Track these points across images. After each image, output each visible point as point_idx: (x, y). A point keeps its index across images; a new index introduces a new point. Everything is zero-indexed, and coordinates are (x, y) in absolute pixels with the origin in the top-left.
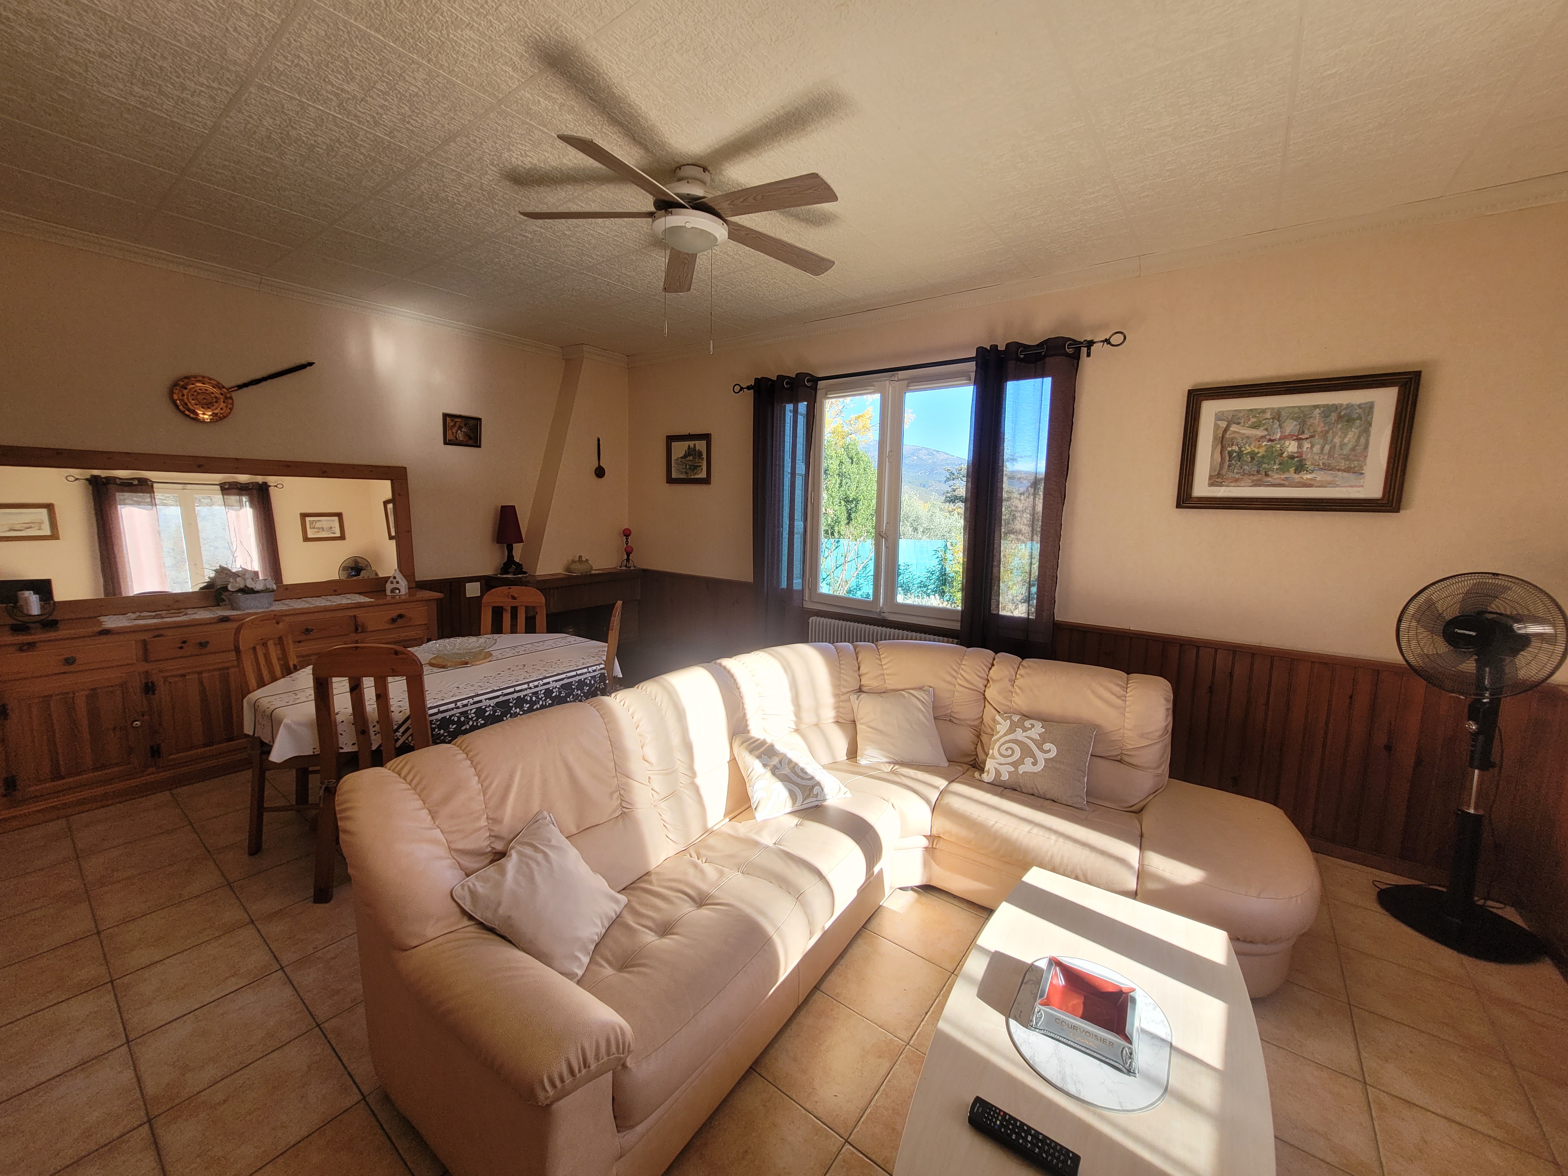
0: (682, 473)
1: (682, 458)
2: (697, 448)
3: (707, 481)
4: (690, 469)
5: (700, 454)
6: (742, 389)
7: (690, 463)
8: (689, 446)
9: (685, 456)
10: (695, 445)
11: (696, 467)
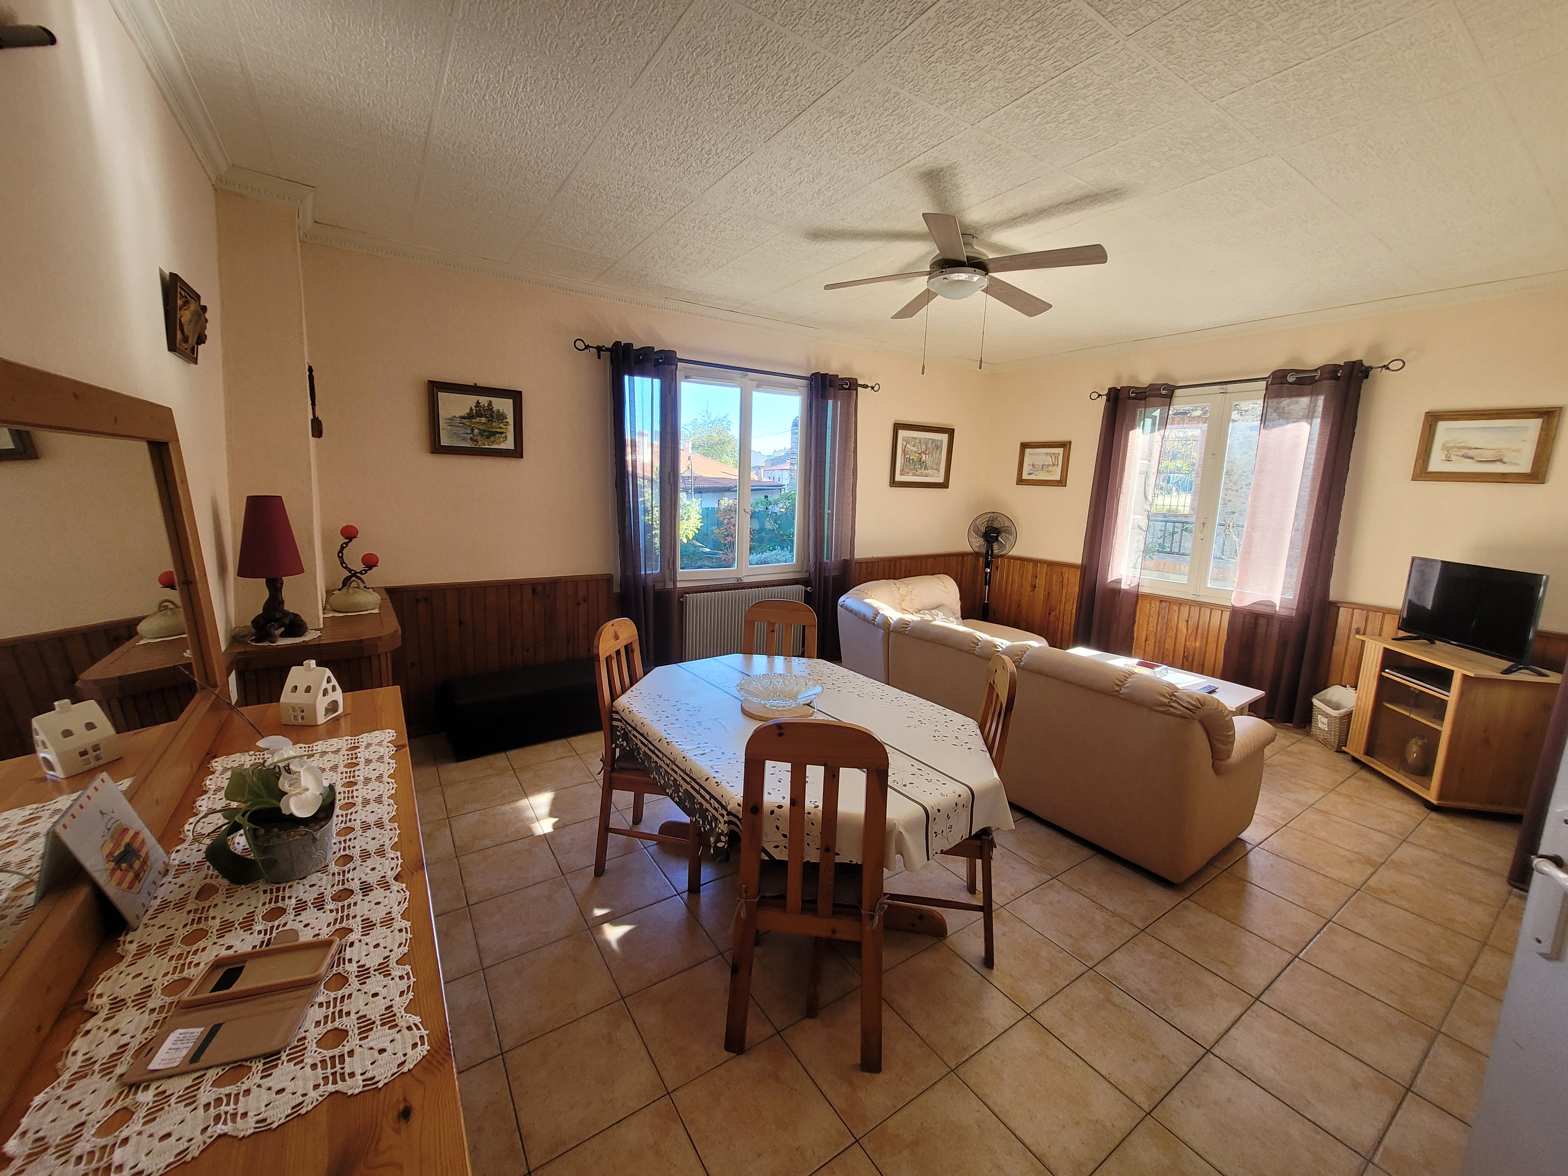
0: (464, 439)
1: (461, 417)
2: (495, 407)
3: (517, 453)
4: (481, 434)
5: (501, 417)
6: (587, 347)
7: (482, 427)
8: (478, 402)
9: (470, 416)
10: (490, 403)
11: (494, 434)
